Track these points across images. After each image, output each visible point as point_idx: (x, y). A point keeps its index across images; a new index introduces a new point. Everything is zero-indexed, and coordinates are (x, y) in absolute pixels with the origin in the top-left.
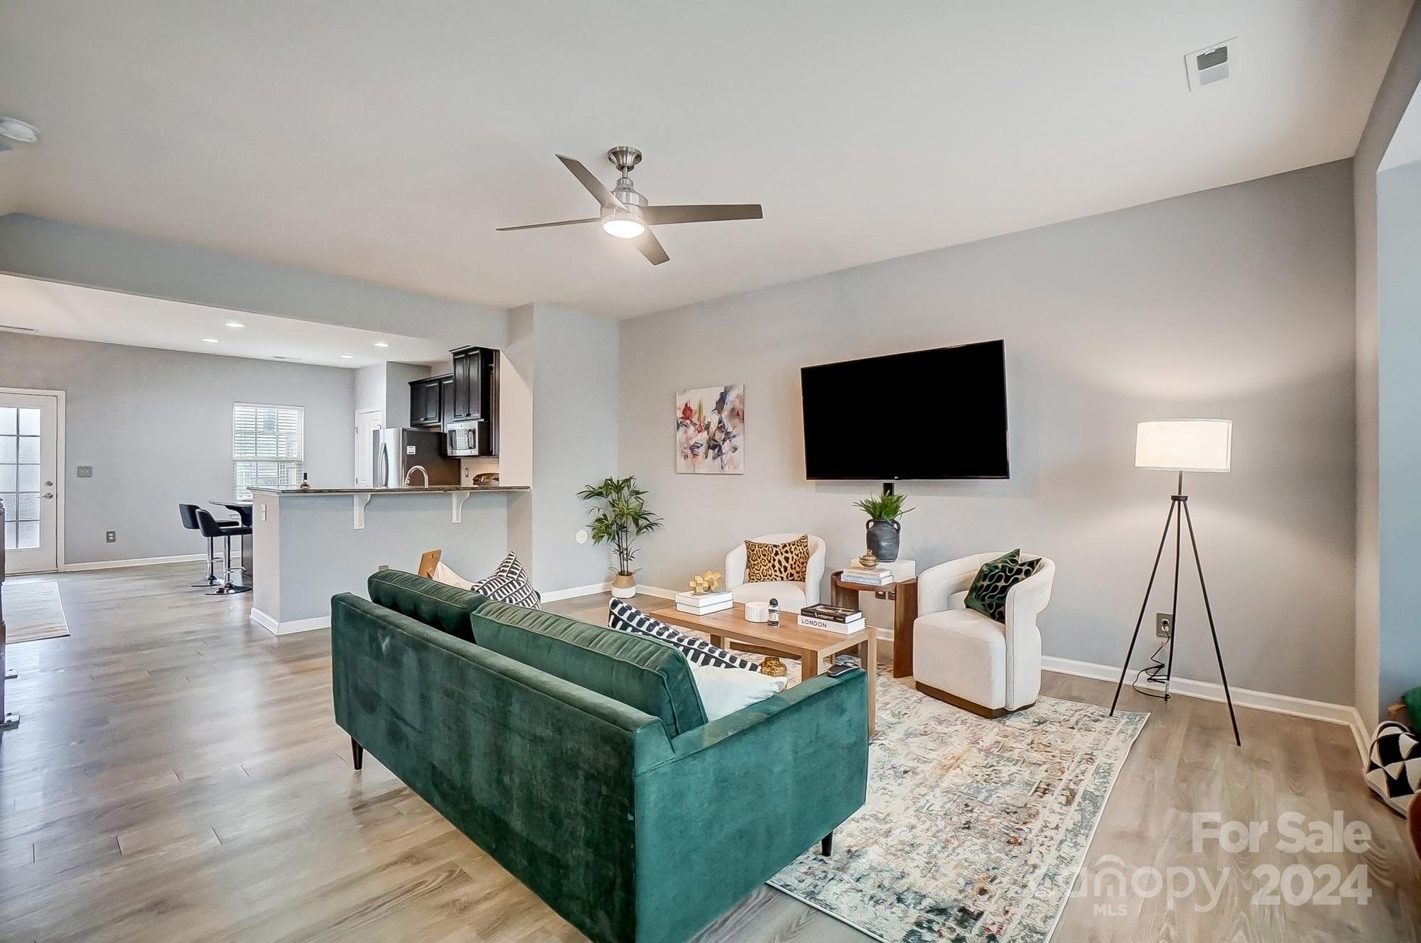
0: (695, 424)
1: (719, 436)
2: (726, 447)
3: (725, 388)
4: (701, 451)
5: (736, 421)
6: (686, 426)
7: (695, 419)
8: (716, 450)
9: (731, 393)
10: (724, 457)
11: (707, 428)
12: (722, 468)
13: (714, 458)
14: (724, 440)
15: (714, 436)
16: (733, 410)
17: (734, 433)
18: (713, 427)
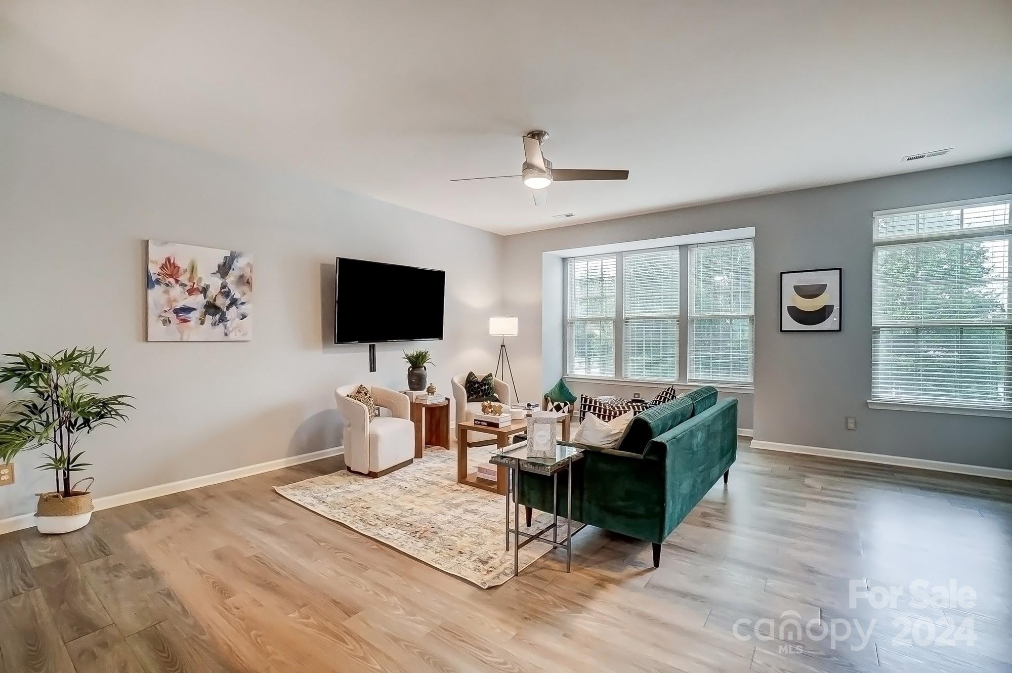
0: (184, 285)
1: (221, 302)
2: (232, 314)
3: (232, 253)
4: (194, 316)
5: (246, 288)
6: (167, 285)
7: (184, 279)
8: (218, 316)
9: (240, 259)
10: (228, 324)
11: (205, 291)
12: (226, 335)
13: (214, 324)
14: (228, 308)
15: (215, 300)
16: (242, 277)
17: (243, 300)
18: (213, 291)
